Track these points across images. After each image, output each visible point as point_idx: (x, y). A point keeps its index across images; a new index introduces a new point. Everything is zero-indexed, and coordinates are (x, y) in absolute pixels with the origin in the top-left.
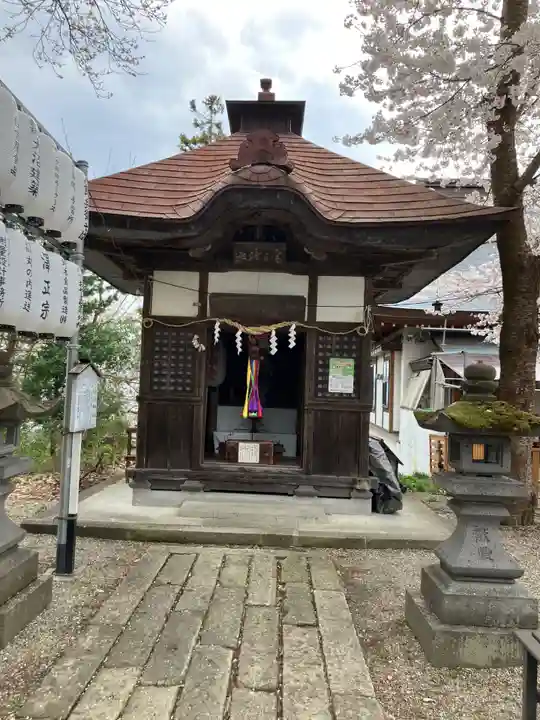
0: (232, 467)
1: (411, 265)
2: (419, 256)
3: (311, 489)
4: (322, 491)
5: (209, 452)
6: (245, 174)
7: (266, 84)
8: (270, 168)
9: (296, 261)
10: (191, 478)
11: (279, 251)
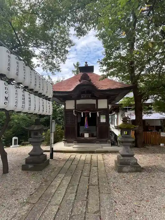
0: (83, 138)
1: (116, 97)
2: (117, 95)
3: (99, 142)
4: (101, 142)
5: (79, 135)
6: (82, 82)
7: (86, 63)
8: (86, 80)
9: (93, 97)
10: (75, 140)
11: (90, 95)
